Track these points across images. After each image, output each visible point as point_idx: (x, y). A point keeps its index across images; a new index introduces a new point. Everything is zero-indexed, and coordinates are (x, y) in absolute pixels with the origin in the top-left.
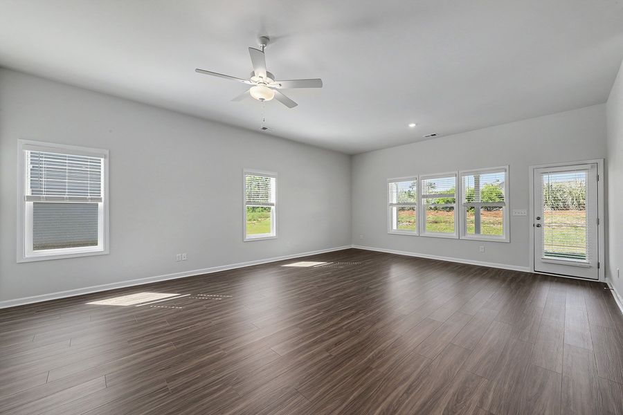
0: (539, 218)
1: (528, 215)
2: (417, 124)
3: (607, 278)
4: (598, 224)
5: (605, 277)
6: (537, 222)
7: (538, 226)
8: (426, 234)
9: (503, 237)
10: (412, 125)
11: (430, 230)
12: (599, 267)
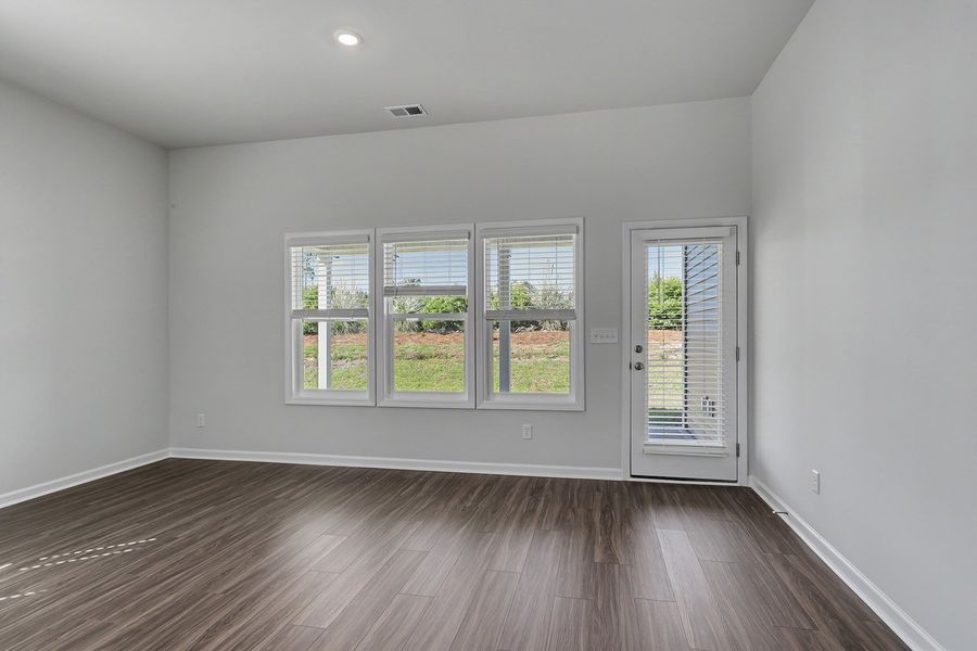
0: (639, 349)
1: (620, 342)
2: (362, 40)
3: (751, 477)
4: (738, 359)
5: (748, 474)
6: (637, 358)
7: (638, 368)
8: (396, 399)
9: (569, 397)
10: (348, 40)
11: (405, 389)
12: (738, 455)
